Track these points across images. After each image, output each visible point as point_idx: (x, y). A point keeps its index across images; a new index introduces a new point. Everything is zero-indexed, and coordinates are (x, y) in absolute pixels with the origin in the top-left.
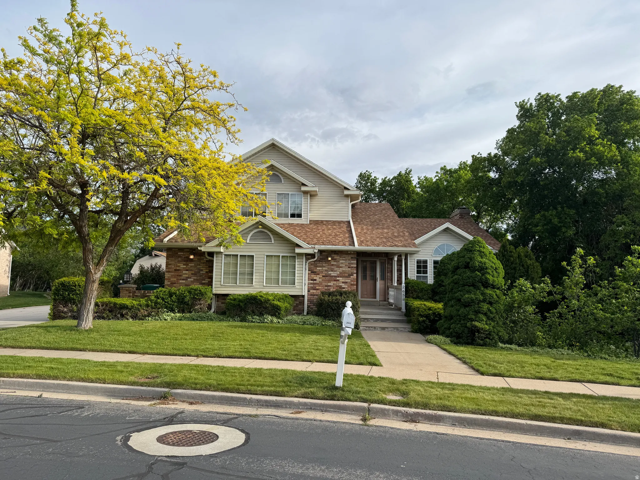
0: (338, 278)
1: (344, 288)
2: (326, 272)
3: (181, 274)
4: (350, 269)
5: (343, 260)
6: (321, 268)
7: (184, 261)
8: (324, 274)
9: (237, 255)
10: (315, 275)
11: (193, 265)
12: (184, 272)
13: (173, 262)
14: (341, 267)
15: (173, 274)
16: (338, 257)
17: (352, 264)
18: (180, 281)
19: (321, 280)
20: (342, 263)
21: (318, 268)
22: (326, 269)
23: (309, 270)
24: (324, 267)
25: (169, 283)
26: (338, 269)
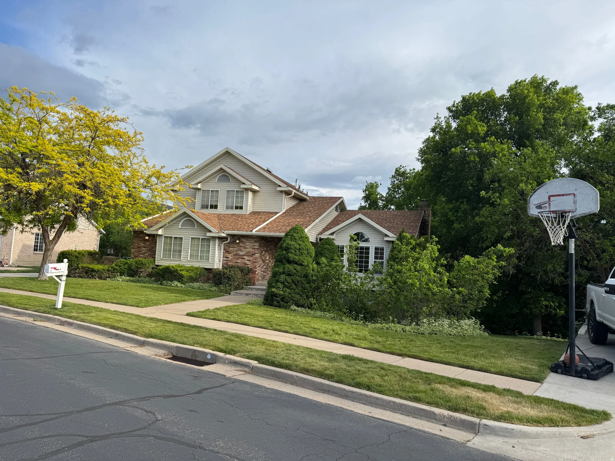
0: (244, 257)
1: (248, 265)
2: (236, 252)
3: (141, 250)
4: (253, 250)
5: (249, 243)
6: (232, 249)
7: (143, 241)
8: (234, 254)
9: (172, 237)
10: (228, 253)
11: (148, 243)
12: (143, 249)
13: (136, 242)
14: (247, 248)
15: (136, 249)
16: (245, 240)
17: (255, 246)
18: (141, 255)
19: (232, 258)
21: (230, 249)
22: (236, 249)
23: (224, 250)
24: (235, 247)
25: (133, 256)
26: (245, 249)
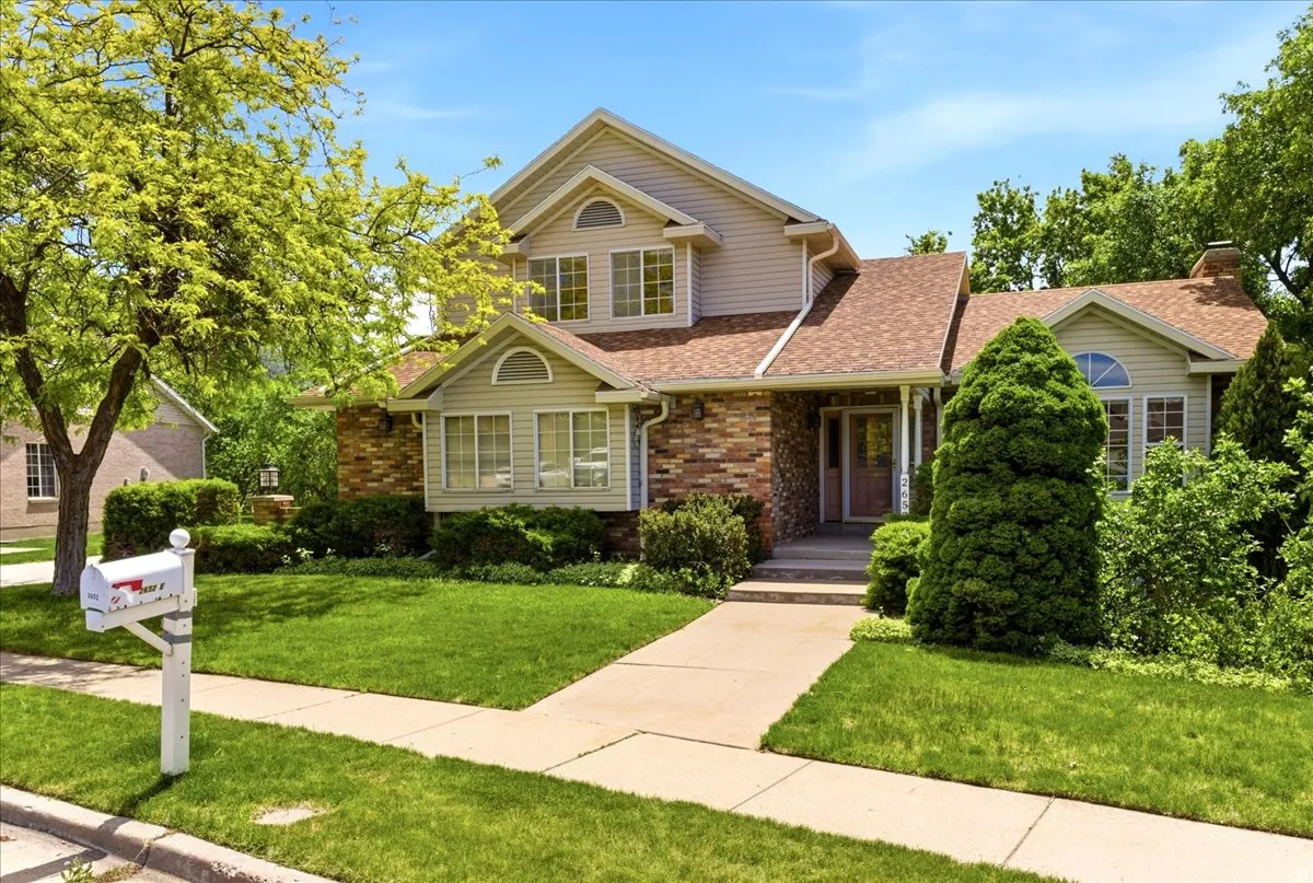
0: (722, 466)
1: (739, 490)
2: (693, 450)
3: (368, 467)
4: (753, 439)
5: (735, 415)
6: (679, 441)
7: (373, 437)
8: (688, 456)
9: (472, 417)
10: (665, 457)
11: (392, 445)
12: (374, 463)
13: (350, 441)
14: (731, 435)
15: (352, 467)
16: (723, 410)
17: (760, 424)
18: (370, 484)
19: (680, 471)
20: (732, 425)
21: (671, 441)
22: (693, 441)
23: (650, 447)
24: (688, 436)
25: (347, 489)
26: (723, 440)
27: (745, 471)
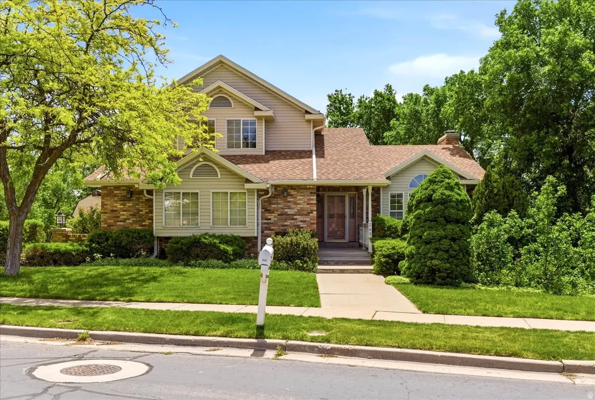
0: (295, 217)
1: (302, 228)
2: (282, 210)
3: (118, 215)
4: (309, 206)
5: (301, 196)
6: (276, 206)
7: (121, 201)
8: (280, 213)
9: (179, 193)
10: (269, 213)
11: (132, 205)
12: (121, 213)
13: (108, 203)
14: (299, 204)
15: (109, 215)
16: (296, 193)
17: (312, 199)
18: (118, 223)
19: (276, 219)
20: (300, 200)
21: (272, 206)
22: (282, 206)
23: (262, 208)
24: (280, 204)
25: (106, 226)
26: (296, 206)
27: (305, 219)
